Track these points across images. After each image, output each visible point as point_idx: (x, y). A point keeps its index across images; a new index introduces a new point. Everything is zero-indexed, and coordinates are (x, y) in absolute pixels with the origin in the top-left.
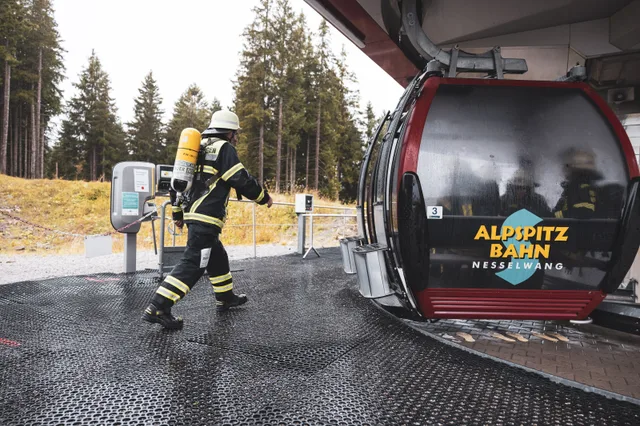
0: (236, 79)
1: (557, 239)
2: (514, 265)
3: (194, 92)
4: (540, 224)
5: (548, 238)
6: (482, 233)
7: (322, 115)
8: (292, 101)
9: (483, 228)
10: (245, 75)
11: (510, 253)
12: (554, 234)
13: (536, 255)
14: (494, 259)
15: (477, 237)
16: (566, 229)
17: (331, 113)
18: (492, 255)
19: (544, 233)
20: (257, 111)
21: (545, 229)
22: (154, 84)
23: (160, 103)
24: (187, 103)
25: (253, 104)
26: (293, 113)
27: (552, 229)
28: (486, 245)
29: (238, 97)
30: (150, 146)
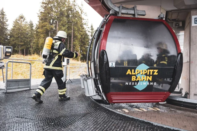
0: (39, 13)
1: (154, 74)
2: (140, 84)
3: (22, 17)
4: (148, 69)
5: (151, 74)
6: (129, 72)
7: (74, 28)
8: (62, 22)
9: (129, 70)
10: (43, 11)
11: (139, 79)
12: (153, 72)
13: (147, 80)
14: (133, 81)
15: (127, 74)
16: (157, 70)
17: (77, 27)
18: (132, 80)
19: (150, 72)
20: (48, 26)
21: (150, 70)
22: (4, 14)
23: (7, 21)
24: (19, 22)
25: (46, 23)
26: (62, 27)
27: (153, 70)
28: (130, 76)
29: (40, 20)
30: (3, 39)
